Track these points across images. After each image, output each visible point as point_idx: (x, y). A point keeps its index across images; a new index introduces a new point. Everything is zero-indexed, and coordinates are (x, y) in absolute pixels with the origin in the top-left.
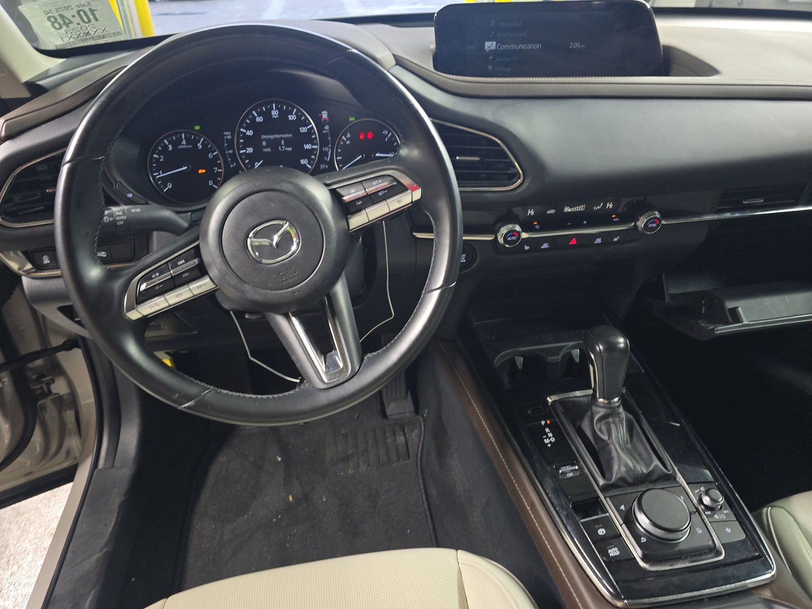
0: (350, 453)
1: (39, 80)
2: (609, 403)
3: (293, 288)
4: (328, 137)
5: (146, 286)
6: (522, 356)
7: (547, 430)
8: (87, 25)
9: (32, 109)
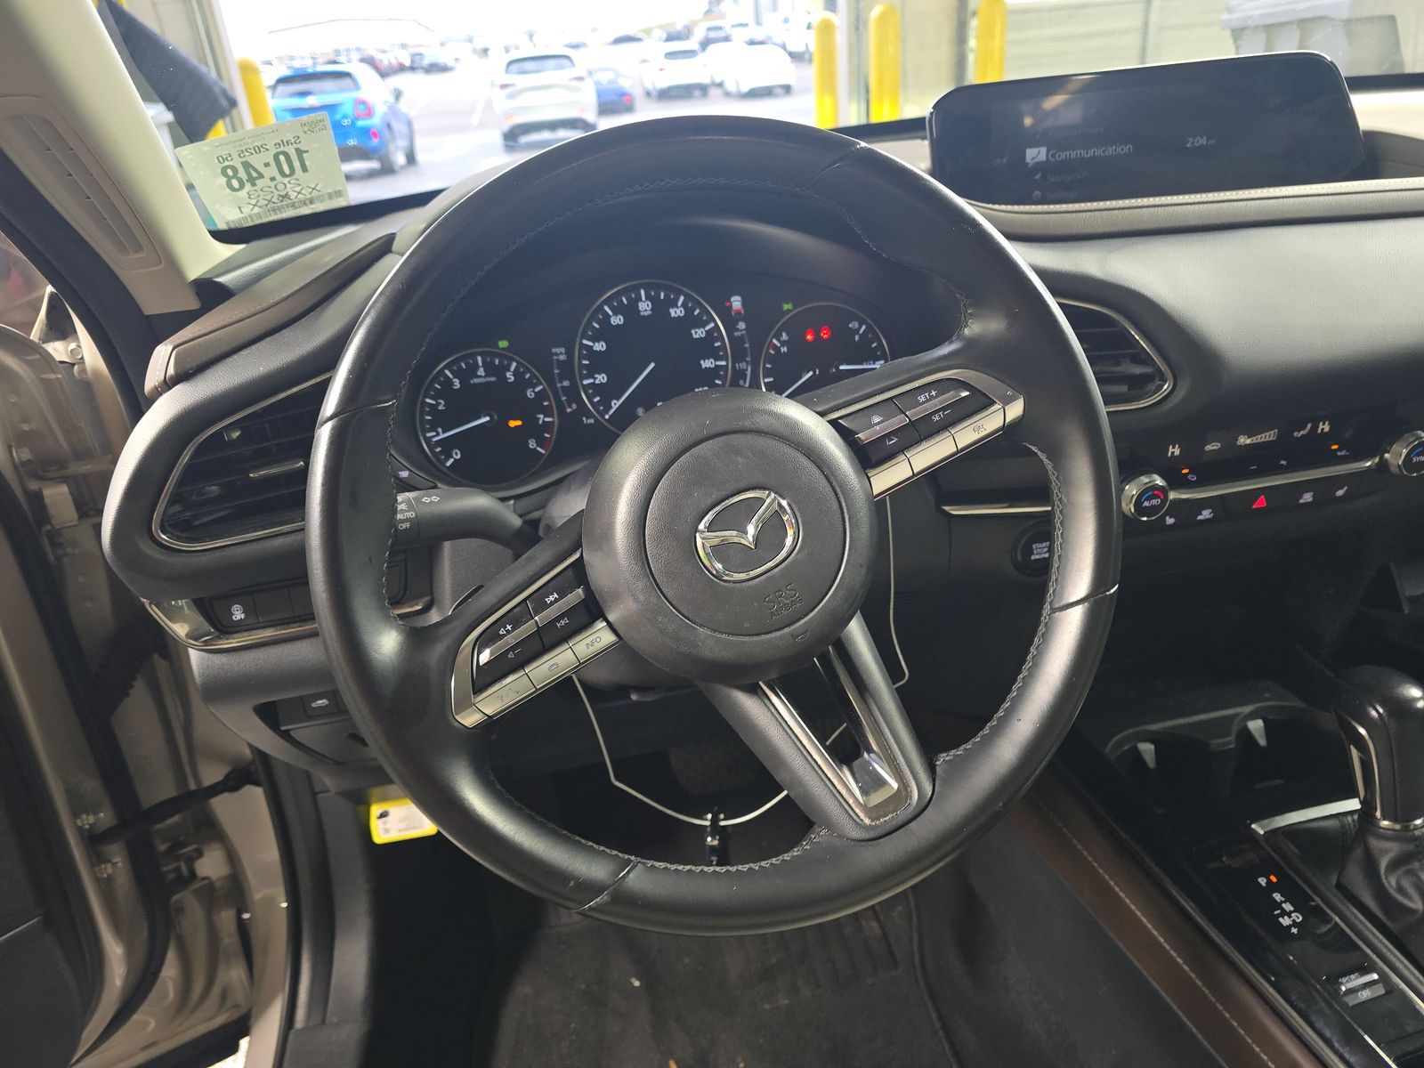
0: (774, 961)
1: (218, 276)
2: (1406, 829)
3: (793, 627)
4: (745, 343)
5: (491, 655)
6: (1152, 742)
7: (1277, 897)
8: (286, 180)
9: (222, 323)
